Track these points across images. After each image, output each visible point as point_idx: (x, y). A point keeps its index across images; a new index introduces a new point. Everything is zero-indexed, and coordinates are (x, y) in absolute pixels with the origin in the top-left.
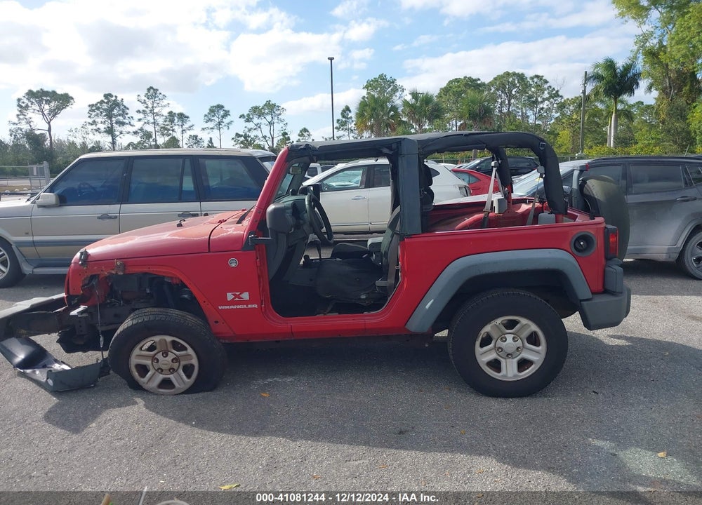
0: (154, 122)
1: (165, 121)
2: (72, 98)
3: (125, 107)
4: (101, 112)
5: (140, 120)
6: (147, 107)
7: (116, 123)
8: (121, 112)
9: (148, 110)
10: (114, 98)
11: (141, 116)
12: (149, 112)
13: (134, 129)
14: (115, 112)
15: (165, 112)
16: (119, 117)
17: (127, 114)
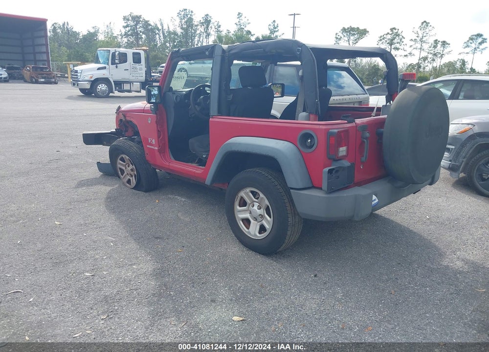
0: (421, 48)
1: (430, 47)
2: (368, 32)
3: (403, 37)
4: (386, 41)
5: (411, 46)
6: (418, 37)
7: (394, 49)
8: (399, 41)
9: (418, 39)
10: (397, 31)
11: (412, 43)
12: (419, 40)
13: (406, 53)
14: (395, 41)
15: (431, 41)
16: (397, 45)
17: (403, 42)
